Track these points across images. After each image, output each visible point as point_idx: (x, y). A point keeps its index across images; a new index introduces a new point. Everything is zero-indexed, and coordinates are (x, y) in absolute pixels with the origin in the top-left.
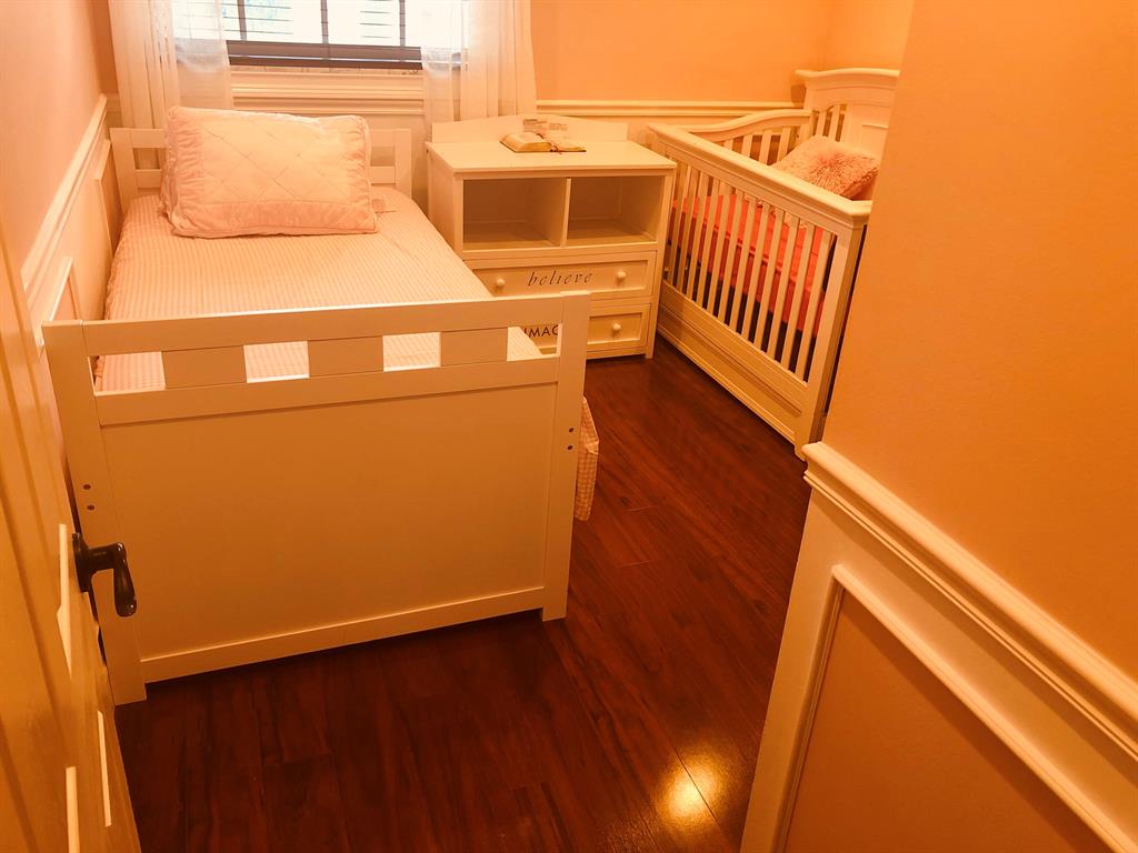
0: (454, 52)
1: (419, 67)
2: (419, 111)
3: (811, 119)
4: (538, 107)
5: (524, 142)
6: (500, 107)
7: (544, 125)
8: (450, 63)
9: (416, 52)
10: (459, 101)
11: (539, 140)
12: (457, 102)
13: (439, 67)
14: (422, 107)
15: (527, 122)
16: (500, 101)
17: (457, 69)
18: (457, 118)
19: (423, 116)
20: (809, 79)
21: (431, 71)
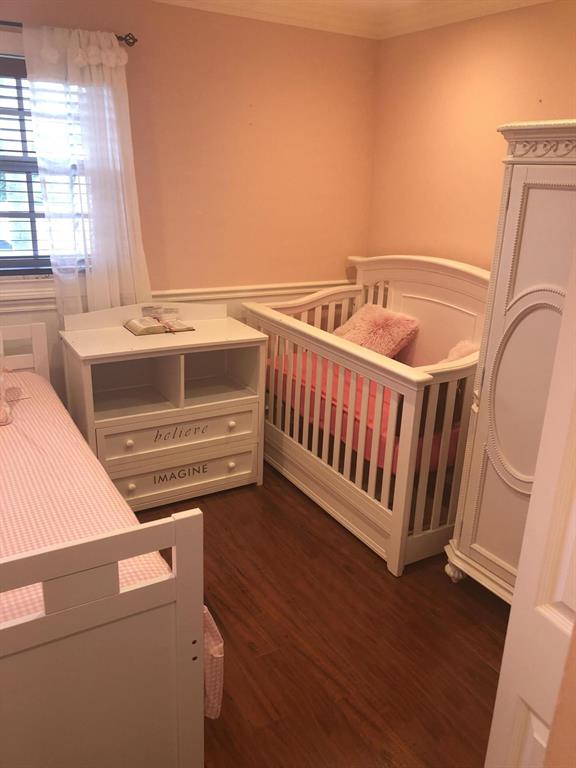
0: (79, 258)
1: (50, 272)
2: (52, 307)
3: (363, 292)
4: (154, 296)
5: (143, 327)
6: (121, 299)
7: (159, 311)
8: (77, 267)
9: (46, 260)
10: (86, 296)
11: (155, 324)
12: (84, 298)
13: (67, 271)
14: (55, 303)
15: (145, 309)
16: (121, 295)
17: (83, 272)
18: (86, 310)
19: (56, 310)
20: (359, 263)
21: (61, 275)
